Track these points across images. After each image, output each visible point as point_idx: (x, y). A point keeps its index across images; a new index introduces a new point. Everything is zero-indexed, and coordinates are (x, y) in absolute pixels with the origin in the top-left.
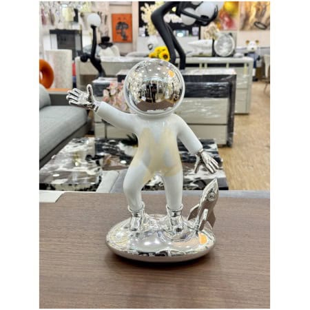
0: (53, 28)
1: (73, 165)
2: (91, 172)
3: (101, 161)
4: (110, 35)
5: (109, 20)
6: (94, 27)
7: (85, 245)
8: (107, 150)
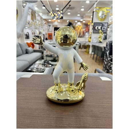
0: (35, 35)
1: (39, 66)
2: (43, 68)
3: (45, 65)
4: (48, 38)
5: (47, 34)
6: (44, 35)
7: (38, 93)
8: (47, 63)
